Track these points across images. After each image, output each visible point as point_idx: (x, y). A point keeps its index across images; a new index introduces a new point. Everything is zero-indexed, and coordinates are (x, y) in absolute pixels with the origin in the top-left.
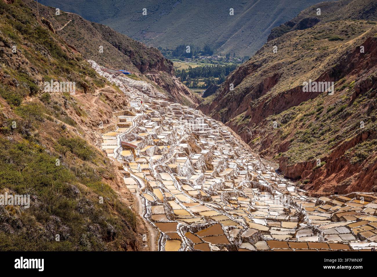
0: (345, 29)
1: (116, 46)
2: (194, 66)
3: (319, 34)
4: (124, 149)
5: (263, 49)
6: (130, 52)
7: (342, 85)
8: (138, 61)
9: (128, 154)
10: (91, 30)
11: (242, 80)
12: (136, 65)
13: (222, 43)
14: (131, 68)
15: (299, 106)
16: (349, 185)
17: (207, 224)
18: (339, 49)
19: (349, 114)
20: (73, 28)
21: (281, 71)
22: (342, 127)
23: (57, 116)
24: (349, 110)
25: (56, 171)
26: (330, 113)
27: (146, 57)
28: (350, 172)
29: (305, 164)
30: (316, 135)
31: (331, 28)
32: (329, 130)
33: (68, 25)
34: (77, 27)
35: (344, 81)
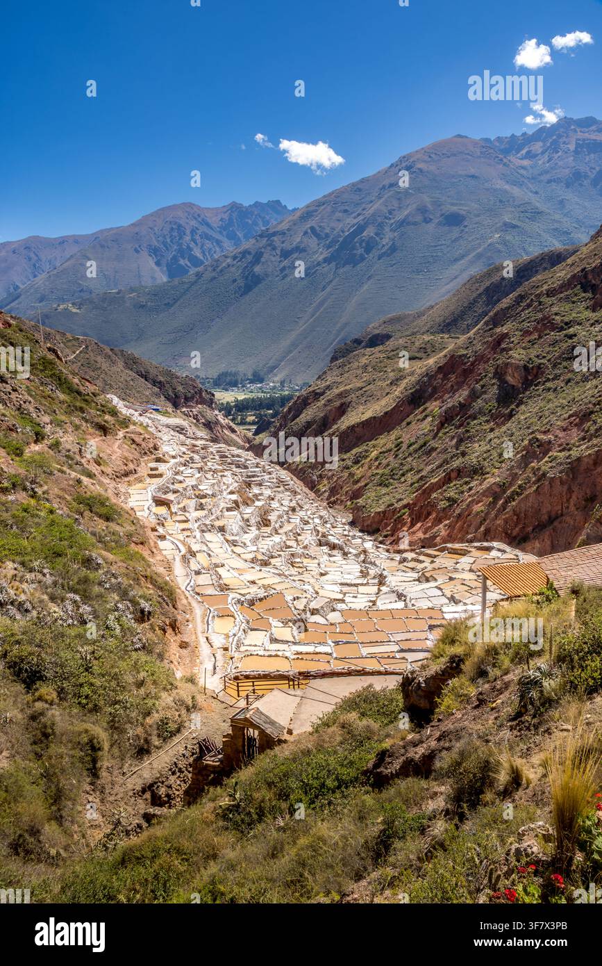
0: (423, 346)
1: (142, 376)
2: (241, 397)
3: (393, 353)
4: (157, 505)
5: (325, 373)
6: (160, 382)
7: (424, 414)
8: (170, 393)
9: (162, 510)
10: (109, 357)
11: (301, 413)
12: (168, 398)
13: (275, 367)
14: (162, 403)
15: (373, 442)
16: (439, 535)
17: (266, 594)
18: (417, 370)
19: (434, 449)
20: (87, 356)
21: (349, 399)
22: (426, 465)
23: (70, 467)
24: (433, 444)
25: (71, 537)
26: (411, 448)
27: (180, 388)
28: (439, 521)
29: (384, 512)
30: (396, 477)
31: (406, 345)
32: (411, 470)
33: (80, 352)
34: (92, 354)
35: (425, 409)
